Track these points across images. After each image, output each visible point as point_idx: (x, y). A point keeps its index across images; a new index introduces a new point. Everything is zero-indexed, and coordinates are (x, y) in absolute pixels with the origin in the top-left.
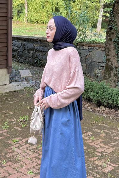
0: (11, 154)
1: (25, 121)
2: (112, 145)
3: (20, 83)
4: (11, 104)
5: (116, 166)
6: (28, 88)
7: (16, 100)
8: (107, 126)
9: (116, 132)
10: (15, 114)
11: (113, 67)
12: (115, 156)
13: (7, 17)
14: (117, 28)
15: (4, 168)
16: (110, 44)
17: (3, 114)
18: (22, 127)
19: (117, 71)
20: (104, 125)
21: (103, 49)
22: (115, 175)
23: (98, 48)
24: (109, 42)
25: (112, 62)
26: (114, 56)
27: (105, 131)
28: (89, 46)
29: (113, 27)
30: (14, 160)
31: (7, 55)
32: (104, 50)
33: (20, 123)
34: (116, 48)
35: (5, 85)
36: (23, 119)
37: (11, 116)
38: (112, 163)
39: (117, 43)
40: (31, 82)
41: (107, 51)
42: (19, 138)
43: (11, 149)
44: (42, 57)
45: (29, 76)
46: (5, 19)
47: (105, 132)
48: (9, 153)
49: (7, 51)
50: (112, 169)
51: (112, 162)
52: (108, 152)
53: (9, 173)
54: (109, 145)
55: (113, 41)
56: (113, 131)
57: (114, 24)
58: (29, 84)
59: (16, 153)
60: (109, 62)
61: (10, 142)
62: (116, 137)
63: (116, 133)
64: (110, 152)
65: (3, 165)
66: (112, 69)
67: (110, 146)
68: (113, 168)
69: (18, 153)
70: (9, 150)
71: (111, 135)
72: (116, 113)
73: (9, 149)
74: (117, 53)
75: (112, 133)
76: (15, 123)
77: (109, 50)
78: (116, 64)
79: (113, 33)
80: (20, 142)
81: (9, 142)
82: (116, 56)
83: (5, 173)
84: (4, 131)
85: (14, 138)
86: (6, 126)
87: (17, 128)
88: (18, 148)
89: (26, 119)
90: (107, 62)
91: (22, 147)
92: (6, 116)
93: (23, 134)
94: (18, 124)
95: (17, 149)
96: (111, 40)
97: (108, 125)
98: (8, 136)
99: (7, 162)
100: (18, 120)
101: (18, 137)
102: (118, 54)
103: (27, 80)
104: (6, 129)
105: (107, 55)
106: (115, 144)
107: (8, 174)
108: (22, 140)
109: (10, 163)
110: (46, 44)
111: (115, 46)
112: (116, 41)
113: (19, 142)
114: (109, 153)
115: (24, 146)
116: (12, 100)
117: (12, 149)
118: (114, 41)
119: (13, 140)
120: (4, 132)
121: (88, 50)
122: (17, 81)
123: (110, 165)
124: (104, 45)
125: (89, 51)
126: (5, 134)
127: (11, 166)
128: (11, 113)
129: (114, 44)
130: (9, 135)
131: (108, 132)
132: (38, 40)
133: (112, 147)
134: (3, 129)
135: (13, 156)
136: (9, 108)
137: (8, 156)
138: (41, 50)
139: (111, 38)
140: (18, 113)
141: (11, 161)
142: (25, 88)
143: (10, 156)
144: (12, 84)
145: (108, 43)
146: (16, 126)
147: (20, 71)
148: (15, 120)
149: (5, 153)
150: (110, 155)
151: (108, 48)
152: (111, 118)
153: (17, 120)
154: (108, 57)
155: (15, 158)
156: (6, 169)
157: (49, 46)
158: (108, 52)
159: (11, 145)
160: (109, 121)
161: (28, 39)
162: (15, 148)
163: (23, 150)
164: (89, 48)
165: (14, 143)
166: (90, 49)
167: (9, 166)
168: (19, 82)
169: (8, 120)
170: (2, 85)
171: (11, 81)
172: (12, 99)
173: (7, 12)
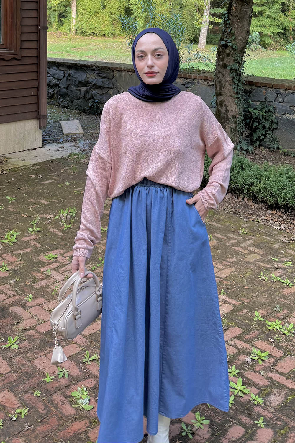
0: (43, 283)
1: (69, 217)
2: (230, 262)
3: (62, 145)
4: (44, 185)
5: (237, 303)
6: (75, 154)
7: (54, 177)
8: (219, 225)
9: (237, 237)
10: (52, 204)
11: (230, 115)
12: (235, 283)
13: (37, 25)
14: (236, 44)
15: (30, 310)
16: (223, 75)
17: (29, 204)
18: (65, 229)
19: (235, 123)
20: (214, 223)
21: (211, 83)
22: (235, 322)
23: (201, 81)
24: (222, 70)
25: (227, 106)
26: (231, 96)
27: (216, 235)
28: (185, 78)
29: (229, 44)
30: (49, 294)
31: (37, 95)
32: (213, 85)
33: (60, 223)
34: (235, 81)
35: (34, 149)
36: (65, 214)
37: (44, 209)
38: (230, 298)
39: (236, 72)
40: (80, 144)
41: (218, 87)
42: (58, 251)
43: (43, 272)
44: (101, 97)
45: (77, 132)
46: (33, 29)
47: (216, 239)
48: (40, 280)
49: (38, 88)
50: (230, 310)
51: (230, 296)
52: (223, 276)
53: (38, 319)
54: (224, 262)
55: (229, 68)
56: (231, 235)
57: (231, 37)
58: (79, 147)
59: (52, 281)
60: (221, 106)
61: (42, 258)
62: (235, 248)
63: (236, 239)
64: (226, 276)
65: (28, 304)
66: (228, 119)
67: (225, 264)
68: (231, 308)
69: (55, 279)
70: (39, 274)
71: (227, 244)
72: (236, 200)
73: (39, 272)
74: (236, 91)
75: (229, 239)
76: (51, 223)
77: (222, 84)
78: (234, 109)
79: (229, 55)
80: (61, 259)
81: (39, 258)
82: (235, 97)
83: (32, 320)
84: (30, 238)
85: (49, 251)
86: (34, 228)
87: (55, 231)
88: (57, 269)
89: (71, 214)
90: (219, 107)
91: (64, 268)
92: (35, 209)
93: (67, 244)
94: (56, 224)
95: (54, 273)
96: (225, 66)
97: (222, 225)
98: (37, 248)
99: (34, 298)
100: (57, 217)
101: (57, 248)
102: (237, 93)
103: (74, 139)
104: (35, 234)
105: (218, 94)
106: (234, 260)
107: (37, 322)
108: (65, 255)
109: (41, 300)
110: (109, 73)
111: (233, 78)
112: (234, 69)
113: (58, 259)
114: (224, 279)
115: (66, 266)
116: (47, 179)
117: (45, 273)
118: (231, 69)
119: (47, 254)
120: (32, 240)
121: (184, 85)
122: (56, 141)
123: (226, 302)
124: (213, 75)
125: (186, 86)
126: (33, 243)
127: (42, 306)
128: (45, 202)
129: (231, 75)
130: (39, 246)
131: (221, 237)
132: (94, 67)
133: (229, 266)
134: (28, 233)
135: (48, 286)
136: (40, 193)
137: (37, 285)
138: (100, 84)
139: (225, 64)
140: (56, 203)
141: (43, 296)
142: (70, 155)
143: (41, 287)
144: (47, 147)
145: (219, 72)
146: (53, 228)
147: (63, 123)
148: (52, 216)
149: (32, 280)
150: (225, 282)
151: (220, 82)
152: (226, 211)
153: (55, 216)
154: (220, 98)
155: (49, 289)
156: (33, 311)
157: (114, 77)
158: (221, 89)
159: (44, 264)
160: (224, 217)
161: (76, 65)
162: (51, 269)
163: (65, 274)
164: (186, 80)
165: (50, 260)
166: (188, 83)
167: (39, 305)
168: (59, 143)
169: (38, 217)
170: (29, 150)
171: (45, 142)
172: (47, 175)
173: (37, 18)
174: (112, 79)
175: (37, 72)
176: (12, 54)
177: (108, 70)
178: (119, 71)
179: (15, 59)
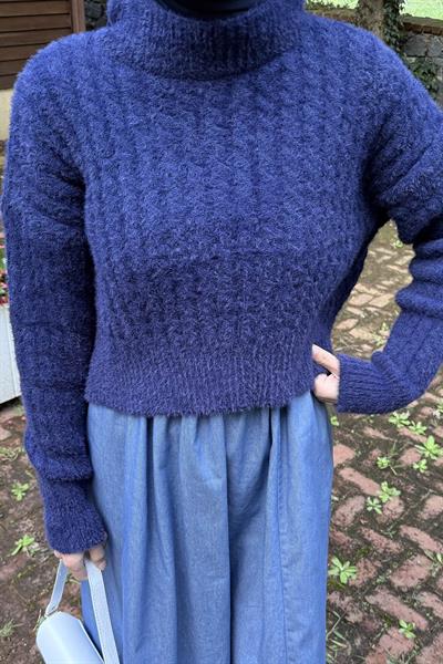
54: (379, 287)
64: (384, 305)
67: (380, 289)
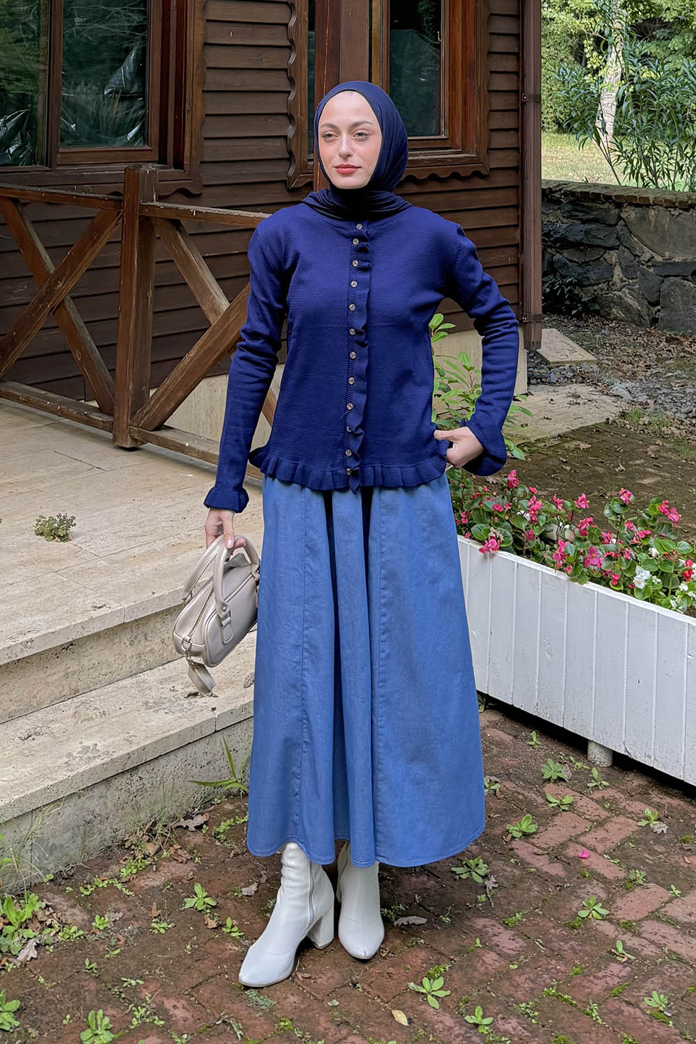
46: (509, 102)
49: (519, 247)
110: (607, 211)
138: (576, 237)
157: (620, 218)
173: (517, 73)
174: (616, 224)
175: (516, 207)
176: (472, 160)
177: (603, 203)
178: (637, 206)
179: (477, 174)
